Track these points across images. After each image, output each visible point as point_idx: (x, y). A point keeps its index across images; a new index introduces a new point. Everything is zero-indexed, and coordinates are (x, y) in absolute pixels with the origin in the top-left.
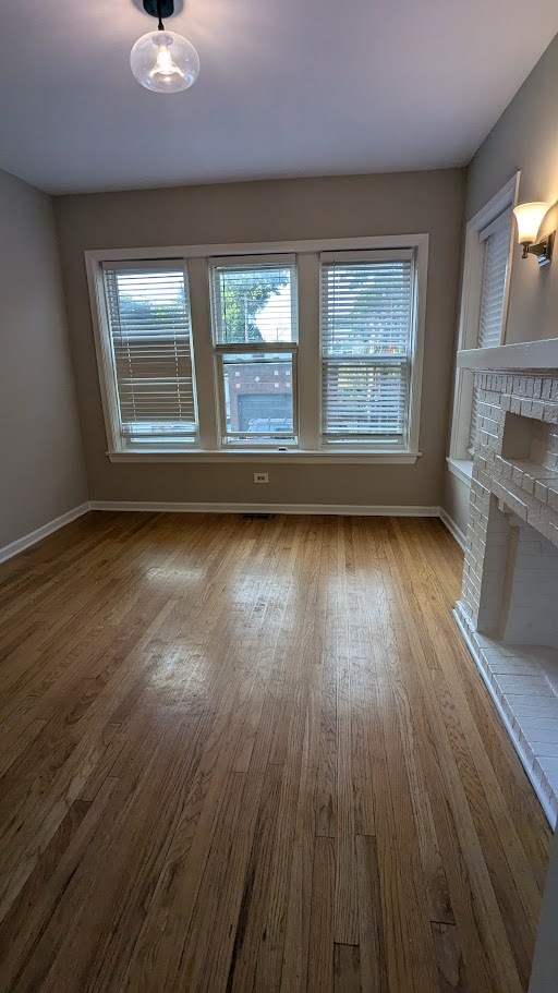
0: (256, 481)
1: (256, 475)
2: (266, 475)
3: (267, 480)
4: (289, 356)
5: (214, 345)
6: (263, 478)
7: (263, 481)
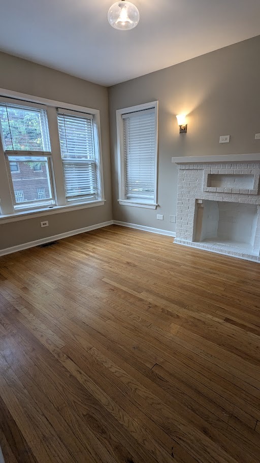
0: (42, 226)
1: (42, 223)
2: (47, 222)
3: (47, 225)
4: (46, 158)
5: (4, 150)
6: (46, 224)
7: (46, 226)
